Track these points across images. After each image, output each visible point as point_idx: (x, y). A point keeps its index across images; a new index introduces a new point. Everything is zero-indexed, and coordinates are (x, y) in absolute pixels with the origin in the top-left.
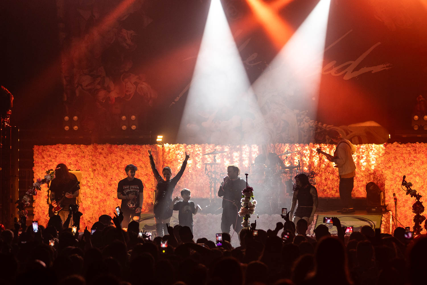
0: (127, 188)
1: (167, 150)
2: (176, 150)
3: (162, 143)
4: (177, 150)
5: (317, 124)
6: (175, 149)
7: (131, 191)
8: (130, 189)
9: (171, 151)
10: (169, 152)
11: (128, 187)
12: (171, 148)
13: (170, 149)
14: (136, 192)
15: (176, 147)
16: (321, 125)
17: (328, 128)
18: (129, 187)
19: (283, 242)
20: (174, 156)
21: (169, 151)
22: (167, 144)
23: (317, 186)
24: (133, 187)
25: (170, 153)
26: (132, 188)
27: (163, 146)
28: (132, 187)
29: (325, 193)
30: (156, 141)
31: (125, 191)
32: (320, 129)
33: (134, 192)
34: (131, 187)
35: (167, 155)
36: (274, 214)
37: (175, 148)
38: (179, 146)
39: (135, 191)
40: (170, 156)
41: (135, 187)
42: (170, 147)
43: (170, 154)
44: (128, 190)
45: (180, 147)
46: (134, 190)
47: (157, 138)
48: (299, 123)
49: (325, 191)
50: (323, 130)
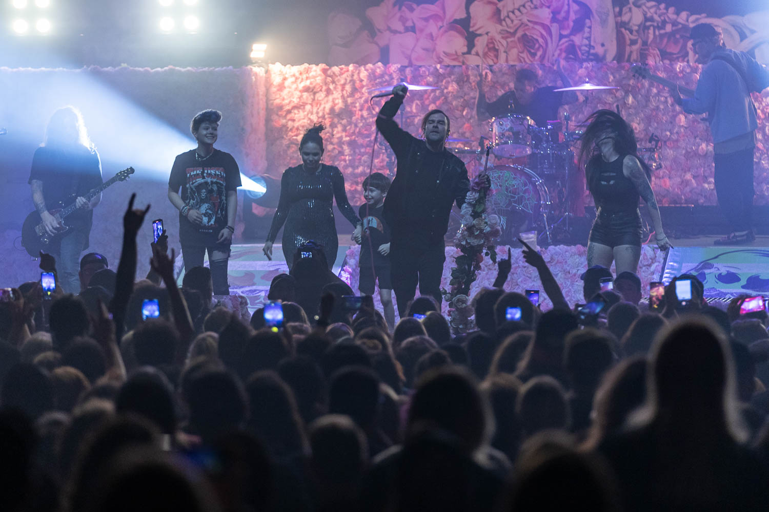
0: (197, 175)
1: (277, 80)
2: (300, 80)
3: (265, 63)
4: (302, 79)
5: (665, 11)
6: (297, 78)
7: (206, 183)
8: (204, 178)
9: (287, 83)
10: (281, 87)
11: (198, 172)
12: (287, 76)
13: (285, 79)
14: (219, 185)
15: (301, 74)
16: (673, 13)
17: (693, 22)
18: (203, 172)
19: (581, 319)
20: (296, 96)
21: (283, 83)
22: (278, 65)
23: (664, 172)
24: (213, 172)
25: (285, 88)
26: (209, 175)
27: (267, 72)
28: (209, 172)
29: (688, 189)
30: (250, 58)
31: (193, 184)
32: (673, 25)
33: (215, 185)
34: (206, 171)
35: (279, 92)
36: (556, 245)
37: (297, 74)
38: (307, 71)
39: (216, 183)
40: (285, 97)
41: (217, 172)
42: (284, 72)
43: (285, 92)
44: (200, 180)
45: (311, 72)
46: (215, 180)
47: (252, 50)
48: (617, 9)
49: (686, 186)
50: (680, 26)
